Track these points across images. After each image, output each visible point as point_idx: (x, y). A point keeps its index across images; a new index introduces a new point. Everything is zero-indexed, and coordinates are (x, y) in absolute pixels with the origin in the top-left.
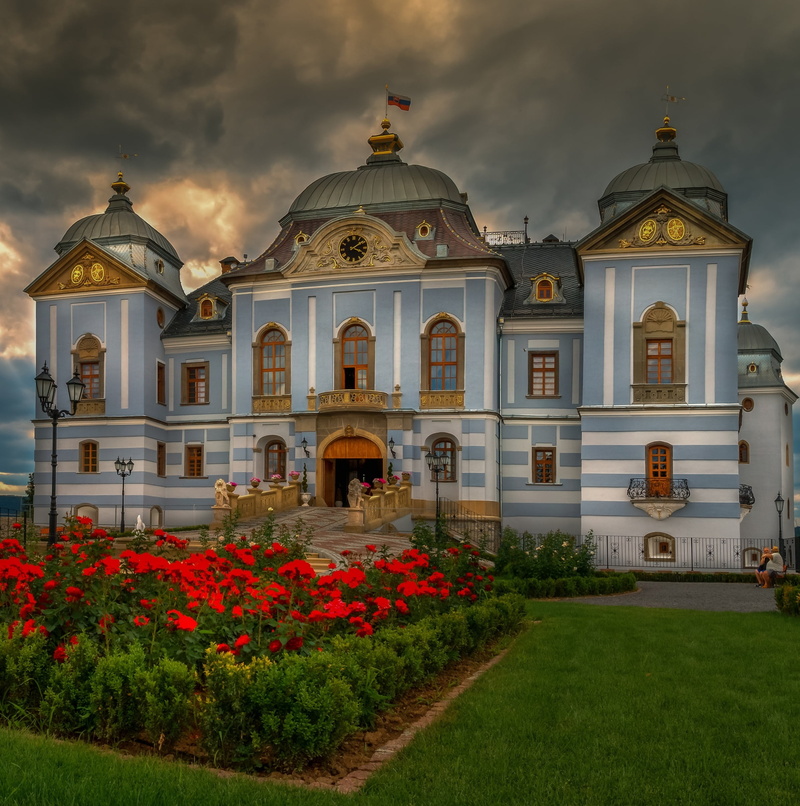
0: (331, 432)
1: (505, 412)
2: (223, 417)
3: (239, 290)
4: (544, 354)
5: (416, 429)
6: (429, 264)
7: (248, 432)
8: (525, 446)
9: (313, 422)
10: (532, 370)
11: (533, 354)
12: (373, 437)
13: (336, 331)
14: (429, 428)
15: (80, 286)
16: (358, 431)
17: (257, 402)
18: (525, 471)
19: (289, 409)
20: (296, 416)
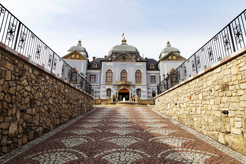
0: (120, 88)
1: (148, 85)
2: (99, 85)
3: (104, 63)
4: (153, 76)
5: (135, 87)
6: (136, 62)
7: (104, 87)
8: (151, 91)
9: (117, 86)
10: (151, 79)
11: (151, 76)
12: (128, 89)
13: (121, 71)
14: (137, 87)
15: (74, 58)
16: (125, 88)
17: (106, 82)
18: (151, 95)
19: (112, 84)
20: (114, 85)
